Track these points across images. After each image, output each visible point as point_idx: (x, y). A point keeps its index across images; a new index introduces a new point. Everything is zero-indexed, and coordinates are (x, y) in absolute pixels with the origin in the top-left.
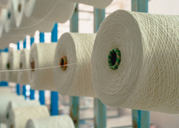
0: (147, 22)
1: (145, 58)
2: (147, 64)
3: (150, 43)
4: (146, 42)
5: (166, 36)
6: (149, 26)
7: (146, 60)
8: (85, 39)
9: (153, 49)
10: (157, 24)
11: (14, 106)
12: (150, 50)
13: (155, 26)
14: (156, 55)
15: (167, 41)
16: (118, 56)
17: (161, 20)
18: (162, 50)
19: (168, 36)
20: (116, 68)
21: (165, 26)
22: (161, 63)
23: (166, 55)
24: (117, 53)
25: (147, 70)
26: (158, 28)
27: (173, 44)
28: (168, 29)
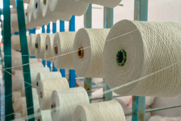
0: (147, 32)
1: (145, 62)
2: (146, 66)
3: (149, 50)
4: (147, 50)
5: (162, 43)
6: (149, 36)
7: (147, 63)
8: (97, 34)
9: (152, 55)
10: (155, 33)
11: (42, 78)
12: (149, 56)
13: (153, 35)
14: (154, 59)
15: (162, 48)
16: (124, 57)
17: (158, 30)
18: (158, 55)
19: (163, 43)
20: (123, 65)
21: (161, 35)
22: (157, 65)
23: (161, 58)
24: (123, 54)
25: (146, 71)
26: (156, 37)
27: (167, 50)
28: (163, 38)
